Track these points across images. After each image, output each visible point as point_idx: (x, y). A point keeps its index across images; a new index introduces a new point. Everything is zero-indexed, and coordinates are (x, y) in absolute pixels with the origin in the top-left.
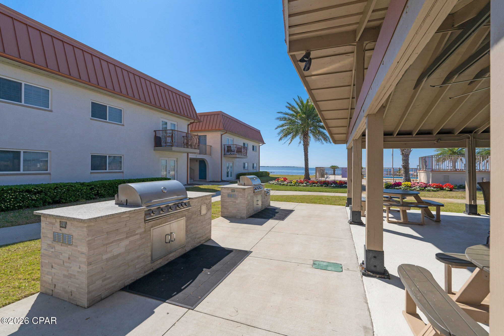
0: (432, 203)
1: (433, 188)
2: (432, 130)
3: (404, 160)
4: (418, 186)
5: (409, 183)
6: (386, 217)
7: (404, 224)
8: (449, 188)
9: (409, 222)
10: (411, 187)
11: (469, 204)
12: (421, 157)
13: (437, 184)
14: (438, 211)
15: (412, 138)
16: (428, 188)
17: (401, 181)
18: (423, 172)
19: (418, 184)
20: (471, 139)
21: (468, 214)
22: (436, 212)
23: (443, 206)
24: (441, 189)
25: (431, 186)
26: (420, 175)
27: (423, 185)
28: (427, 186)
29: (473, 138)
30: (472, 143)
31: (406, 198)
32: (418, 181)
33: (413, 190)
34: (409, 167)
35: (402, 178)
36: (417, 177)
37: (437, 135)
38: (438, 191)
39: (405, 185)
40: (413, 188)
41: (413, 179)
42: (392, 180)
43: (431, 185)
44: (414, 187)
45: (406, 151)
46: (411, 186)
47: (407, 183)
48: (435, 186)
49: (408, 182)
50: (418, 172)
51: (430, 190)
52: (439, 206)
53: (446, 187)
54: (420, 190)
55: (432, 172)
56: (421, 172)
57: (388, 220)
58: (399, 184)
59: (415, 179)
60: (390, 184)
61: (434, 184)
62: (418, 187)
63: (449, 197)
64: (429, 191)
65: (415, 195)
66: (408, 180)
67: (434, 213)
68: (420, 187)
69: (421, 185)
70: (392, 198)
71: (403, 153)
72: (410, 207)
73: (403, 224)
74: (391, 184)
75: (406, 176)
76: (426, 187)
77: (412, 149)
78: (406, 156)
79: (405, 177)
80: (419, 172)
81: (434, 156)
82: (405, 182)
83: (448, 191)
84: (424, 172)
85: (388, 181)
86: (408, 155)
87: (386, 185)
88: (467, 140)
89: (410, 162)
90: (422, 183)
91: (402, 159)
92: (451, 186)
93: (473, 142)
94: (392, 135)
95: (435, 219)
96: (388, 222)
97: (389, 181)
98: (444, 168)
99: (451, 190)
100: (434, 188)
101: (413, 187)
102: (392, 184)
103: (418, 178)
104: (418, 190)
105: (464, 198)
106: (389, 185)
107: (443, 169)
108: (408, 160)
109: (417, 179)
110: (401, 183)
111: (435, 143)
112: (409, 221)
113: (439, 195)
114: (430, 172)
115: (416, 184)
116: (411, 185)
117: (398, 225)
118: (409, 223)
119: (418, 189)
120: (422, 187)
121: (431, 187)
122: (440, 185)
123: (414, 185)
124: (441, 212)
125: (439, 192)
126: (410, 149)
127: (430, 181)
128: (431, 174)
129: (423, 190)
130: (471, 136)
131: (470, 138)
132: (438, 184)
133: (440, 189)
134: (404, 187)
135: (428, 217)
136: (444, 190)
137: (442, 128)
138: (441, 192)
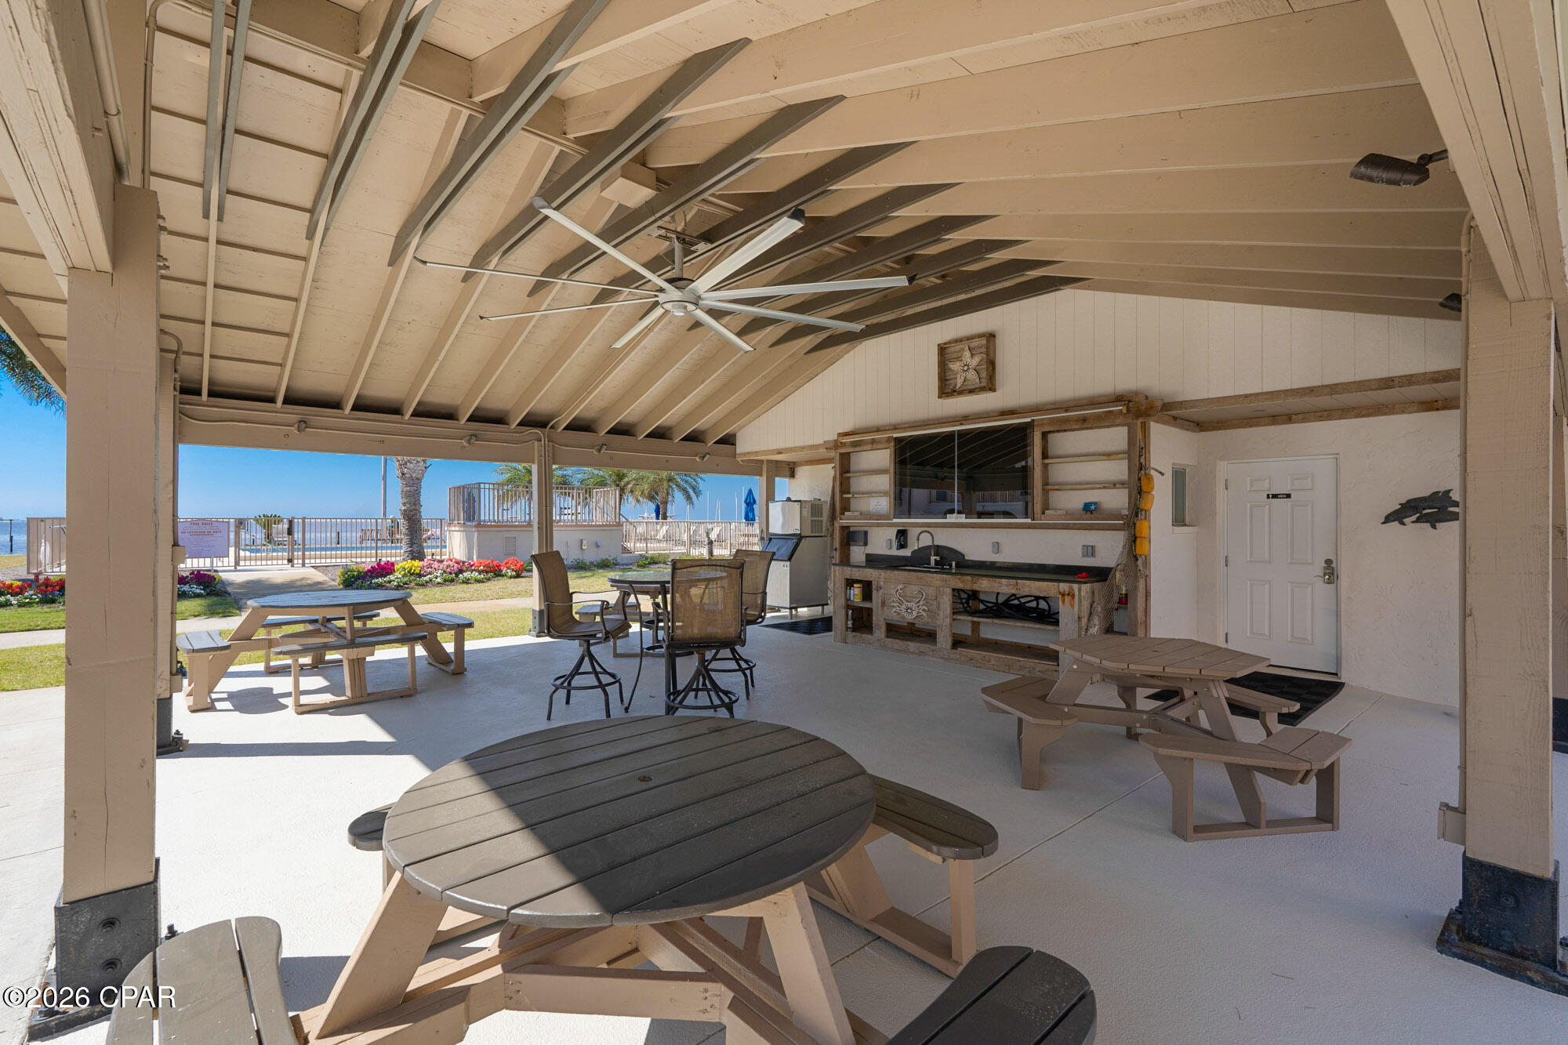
0: (444, 622)
1: (477, 574)
2: (456, 408)
3: (408, 494)
4: (440, 571)
5: (417, 563)
6: (288, 695)
7: (355, 704)
8: (513, 570)
9: (369, 695)
10: (420, 575)
11: (538, 609)
12: (455, 488)
13: (487, 563)
14: (459, 643)
15: (401, 423)
16: (465, 574)
17: (393, 559)
18: (457, 529)
19: (441, 566)
20: (543, 442)
21: (537, 636)
22: (453, 643)
23: (470, 625)
24: (495, 572)
25: (473, 568)
26: (450, 537)
27: (453, 566)
28: (464, 569)
29: (549, 441)
30: (545, 454)
31: (377, 615)
32: (445, 555)
33: (427, 582)
34: (422, 514)
35: (401, 548)
36: (443, 544)
37: (470, 423)
38: (489, 579)
39: (404, 569)
40: (427, 578)
41: (434, 550)
42: (371, 557)
43: (473, 565)
44: (430, 573)
45: (412, 466)
46: (422, 572)
47: (409, 564)
48: (482, 568)
49: (413, 562)
50: (446, 528)
51: (469, 579)
52: (461, 628)
53: (508, 568)
54: (445, 581)
55: (479, 529)
56: (453, 529)
57: (298, 705)
58: (386, 569)
59: (439, 550)
60: (359, 571)
61: (481, 561)
62: (439, 574)
63: (512, 595)
64: (467, 582)
65: (400, 602)
66: (418, 555)
67: (449, 647)
68: (445, 572)
69: (448, 566)
70: (329, 620)
71: (403, 474)
72: (374, 646)
73: (351, 705)
74: (361, 570)
75: (411, 543)
76: (461, 571)
77: (430, 461)
78: (411, 482)
79: (410, 547)
80: (450, 529)
81: (482, 486)
82: (405, 563)
83: (511, 577)
84: (460, 529)
85: (359, 560)
86: (418, 479)
87: (346, 576)
88: (536, 443)
89: (423, 499)
90: (450, 562)
91: (402, 491)
92: (518, 565)
93: (548, 451)
94: (339, 409)
95: (452, 667)
96: (298, 714)
97: (363, 560)
98: (491, 518)
99: (518, 576)
100: (480, 572)
101: (425, 576)
102: (366, 569)
103: (445, 547)
104: (438, 583)
105: (528, 593)
106: (356, 573)
107: (519, 522)
108: (419, 494)
109: (443, 550)
110: (393, 564)
111: (463, 447)
112: (369, 691)
113: (488, 593)
114: (474, 530)
115: (436, 565)
116: (422, 568)
117: (331, 714)
118: (368, 699)
119: (439, 580)
120: (451, 574)
121: (474, 570)
122: (495, 563)
123: (429, 570)
124: (466, 643)
125: (489, 584)
126: (424, 461)
127: (473, 554)
128: (476, 534)
129: (452, 581)
130: (544, 435)
131: (543, 440)
132: (490, 561)
133: (495, 574)
134: (400, 576)
135: (437, 665)
136: (503, 576)
137: (479, 404)
138: (496, 583)
